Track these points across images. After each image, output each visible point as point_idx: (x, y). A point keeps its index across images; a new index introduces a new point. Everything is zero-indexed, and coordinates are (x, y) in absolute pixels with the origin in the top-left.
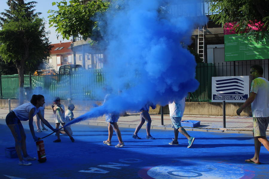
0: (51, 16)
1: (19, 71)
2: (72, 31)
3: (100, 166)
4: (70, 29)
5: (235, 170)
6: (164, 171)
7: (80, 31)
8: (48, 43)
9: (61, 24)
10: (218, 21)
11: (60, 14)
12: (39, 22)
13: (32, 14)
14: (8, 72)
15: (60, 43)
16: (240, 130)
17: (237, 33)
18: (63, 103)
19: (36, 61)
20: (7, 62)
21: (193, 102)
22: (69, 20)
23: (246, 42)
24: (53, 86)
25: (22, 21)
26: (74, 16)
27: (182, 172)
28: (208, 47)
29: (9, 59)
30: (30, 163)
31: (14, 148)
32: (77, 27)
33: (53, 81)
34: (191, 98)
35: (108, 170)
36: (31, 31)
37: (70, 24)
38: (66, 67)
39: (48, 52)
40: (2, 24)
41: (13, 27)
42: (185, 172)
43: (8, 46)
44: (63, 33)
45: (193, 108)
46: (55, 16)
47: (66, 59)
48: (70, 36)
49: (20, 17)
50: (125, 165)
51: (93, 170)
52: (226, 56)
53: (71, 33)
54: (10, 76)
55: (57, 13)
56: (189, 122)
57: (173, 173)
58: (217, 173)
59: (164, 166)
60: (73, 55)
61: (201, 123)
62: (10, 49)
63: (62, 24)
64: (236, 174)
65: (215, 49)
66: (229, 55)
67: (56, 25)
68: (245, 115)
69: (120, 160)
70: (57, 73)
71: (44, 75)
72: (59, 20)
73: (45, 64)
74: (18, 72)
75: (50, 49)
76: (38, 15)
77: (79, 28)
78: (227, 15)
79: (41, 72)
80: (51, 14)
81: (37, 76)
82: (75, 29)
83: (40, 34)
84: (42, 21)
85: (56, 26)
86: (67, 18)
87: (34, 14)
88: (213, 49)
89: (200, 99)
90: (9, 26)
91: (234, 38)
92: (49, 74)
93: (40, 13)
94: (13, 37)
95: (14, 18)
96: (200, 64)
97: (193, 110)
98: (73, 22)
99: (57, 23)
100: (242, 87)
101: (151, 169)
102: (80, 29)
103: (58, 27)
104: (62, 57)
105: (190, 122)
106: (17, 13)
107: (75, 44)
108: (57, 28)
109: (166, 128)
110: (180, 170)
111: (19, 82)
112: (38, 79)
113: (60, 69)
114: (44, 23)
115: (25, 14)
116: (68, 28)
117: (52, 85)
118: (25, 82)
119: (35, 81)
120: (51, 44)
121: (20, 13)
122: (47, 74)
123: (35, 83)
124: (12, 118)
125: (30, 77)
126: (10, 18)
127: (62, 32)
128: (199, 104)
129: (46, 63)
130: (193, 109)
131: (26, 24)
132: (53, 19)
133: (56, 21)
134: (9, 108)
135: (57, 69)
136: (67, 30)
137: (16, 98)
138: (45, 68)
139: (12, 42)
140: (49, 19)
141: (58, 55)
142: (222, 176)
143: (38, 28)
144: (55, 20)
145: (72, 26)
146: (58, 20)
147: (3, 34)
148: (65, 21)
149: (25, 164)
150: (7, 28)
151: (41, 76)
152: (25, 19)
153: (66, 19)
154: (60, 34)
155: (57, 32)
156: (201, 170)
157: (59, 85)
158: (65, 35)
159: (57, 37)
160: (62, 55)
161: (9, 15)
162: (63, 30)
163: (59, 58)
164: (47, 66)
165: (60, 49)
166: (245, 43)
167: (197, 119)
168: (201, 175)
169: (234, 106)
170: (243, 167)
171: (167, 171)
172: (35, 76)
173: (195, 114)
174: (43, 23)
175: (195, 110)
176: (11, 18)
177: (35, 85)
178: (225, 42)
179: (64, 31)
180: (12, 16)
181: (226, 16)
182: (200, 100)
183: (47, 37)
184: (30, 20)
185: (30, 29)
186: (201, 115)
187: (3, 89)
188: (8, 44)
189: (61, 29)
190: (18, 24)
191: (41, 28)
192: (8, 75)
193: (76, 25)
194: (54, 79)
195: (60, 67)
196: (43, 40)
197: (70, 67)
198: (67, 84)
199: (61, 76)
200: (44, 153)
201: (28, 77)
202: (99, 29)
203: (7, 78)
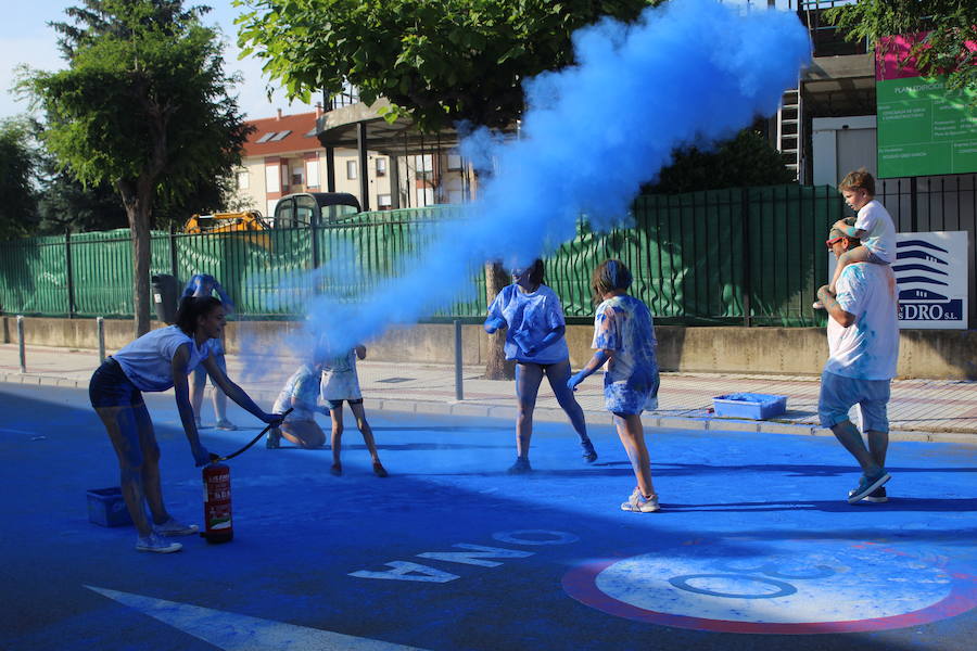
0: (244, 18)
1: (131, 219)
2: (320, 71)
3: (427, 555)
4: (313, 64)
5: (917, 573)
6: (658, 576)
7: (352, 71)
8: (236, 116)
9: (280, 45)
10: (855, 31)
11: (278, 10)
12: (203, 42)
13: (178, 11)
14: (93, 221)
15: (276, 115)
16: (934, 431)
17: (925, 72)
18: (292, 330)
19: (194, 182)
20: (90, 186)
21: (761, 328)
22: (311, 32)
23: (958, 106)
24: (255, 270)
25: (142, 38)
26: (330, 17)
28: (814, 128)
29: (97, 175)
30: (175, 546)
31: (117, 490)
32: (339, 56)
33: (255, 253)
34: (753, 313)
35: (454, 573)
36: (173, 72)
37: (312, 45)
38: (298, 203)
39: (236, 150)
40: (70, 48)
41: (111, 58)
42: (735, 578)
43: (94, 127)
44: (289, 81)
45: (761, 350)
46: (261, 17)
47: (300, 175)
48: (313, 91)
49: (134, 25)
50: (516, 554)
51: (400, 570)
52: (884, 157)
53: (318, 80)
54: (100, 234)
55: (267, 6)
56: (744, 400)
57: (689, 582)
58: (851, 583)
59: (658, 556)
60: (324, 160)
61: (787, 403)
62: (99, 139)
63: (286, 45)
64: (920, 587)
65: (842, 135)
66: (892, 157)
67: (264, 48)
68: (950, 377)
69: (497, 536)
70: (269, 226)
71: (222, 231)
72: (274, 32)
73: (226, 193)
74: (127, 219)
75: (242, 138)
76: (199, 16)
77: (345, 59)
78: (890, 8)
79: (214, 222)
80: (246, 10)
81: (196, 236)
82: (333, 64)
83: (207, 83)
84: (214, 37)
85: (262, 55)
86: (304, 23)
87: (183, 12)
88: (834, 133)
89: (787, 317)
90: (97, 54)
91: (912, 92)
92: (240, 228)
93: (206, 9)
94: (111, 95)
95: (115, 28)
96: (787, 190)
97: (761, 355)
98: (326, 39)
99: (266, 43)
100: (940, 272)
101: (609, 568)
102: (351, 64)
103: (271, 57)
104: (285, 167)
105: (749, 398)
106: (124, 7)
107: (333, 121)
108: (266, 60)
109: (663, 420)
110: (714, 572)
111: (134, 258)
112: (199, 244)
113: (279, 209)
114: (221, 44)
115: (151, 11)
116: (307, 60)
117: (249, 269)
118: (154, 255)
119: (188, 253)
120: (245, 119)
121: (135, 10)
122: (234, 229)
123: (191, 261)
124: (112, 383)
125: (173, 239)
126: (98, 29)
127: (285, 74)
128: (782, 333)
129: (227, 189)
130: (758, 354)
131: (155, 48)
132: (251, 30)
133: (262, 35)
134: (98, 351)
135: (268, 210)
136: (304, 69)
137: (122, 313)
138: (223, 208)
139: (106, 112)
140: (237, 28)
141: (269, 161)
142: (870, 594)
143: (201, 64)
144: (259, 32)
145: (320, 54)
146: (269, 32)
147: (76, 84)
148: (297, 37)
149: (157, 548)
150: (88, 64)
151: (211, 237)
152: (150, 29)
153: (301, 29)
154: (277, 83)
155: (269, 74)
156: (793, 574)
157: (276, 268)
158: (298, 87)
159: (269, 95)
160: (284, 162)
161: (96, 18)
162: (288, 67)
163: (274, 170)
164: (233, 199)
165: (278, 138)
166: (956, 110)
167: (774, 391)
168: (793, 590)
169: (912, 344)
170: (948, 564)
172: (190, 236)
173: (767, 370)
174: (215, 45)
175: (767, 358)
176: (103, 27)
177: (189, 268)
178: (879, 108)
179: (291, 73)
180: (107, 20)
181: (884, 11)
182: (785, 321)
183: (231, 94)
184: (169, 33)
185: (172, 67)
186: (789, 374)
187: (76, 285)
188: (92, 119)
189: (282, 66)
190: (127, 49)
191: (208, 62)
192: (95, 233)
193: (335, 47)
194: (257, 247)
195: (279, 204)
196: (216, 106)
197: (313, 204)
198: (303, 262)
199: (281, 234)
200: (225, 511)
201: (166, 237)
202: (419, 62)
203: (90, 242)
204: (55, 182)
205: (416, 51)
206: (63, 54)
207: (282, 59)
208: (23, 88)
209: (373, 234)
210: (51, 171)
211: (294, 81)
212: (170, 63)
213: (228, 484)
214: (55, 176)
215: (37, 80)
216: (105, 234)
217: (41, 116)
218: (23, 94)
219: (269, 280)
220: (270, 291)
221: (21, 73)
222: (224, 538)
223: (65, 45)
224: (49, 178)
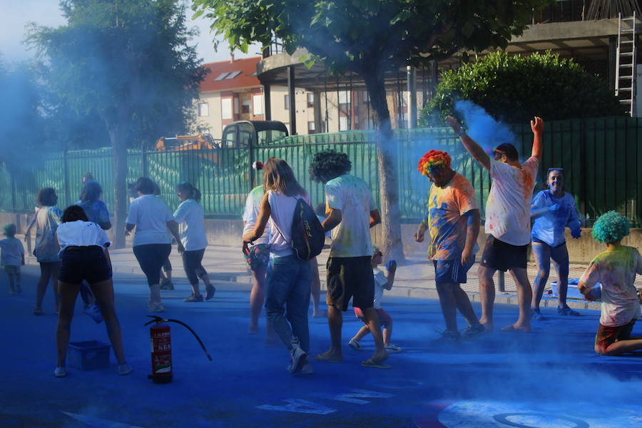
1: (112, 140)
2: (253, 29)
4: (248, 23)
6: (486, 413)
7: (277, 29)
8: (195, 60)
9: (224, 8)
12: (168, 4)
18: (233, 226)
20: (82, 114)
24: (206, 179)
27: (532, 416)
28: (638, 72)
29: (87, 106)
32: (268, 17)
33: (206, 167)
35: (332, 407)
36: (145, 27)
37: (248, 9)
38: (240, 129)
39: (195, 87)
40: (69, 9)
41: (99, 17)
43: (85, 70)
44: (230, 36)
47: (248, 106)
48: (250, 44)
50: (381, 395)
51: (293, 405)
53: (252, 35)
54: (90, 151)
57: (508, 418)
63: (227, 9)
67: (212, 11)
70: (218, 146)
71: (185, 149)
73: (188, 120)
74: (110, 140)
77: (272, 19)
79: (174, 143)
81: (161, 153)
82: (263, 23)
83: (172, 35)
85: (210, 16)
90: (88, 14)
92: (195, 147)
94: (98, 45)
98: (258, 4)
99: (214, 7)
102: (277, 24)
103: (217, 17)
104: (236, 100)
107: (269, 65)
108: (214, 19)
109: (512, 299)
110: (529, 411)
111: (115, 170)
112: (164, 160)
113: (225, 133)
114: (182, 6)
116: (244, 20)
117: (201, 179)
118: (130, 168)
119: (156, 167)
120: (202, 63)
122: (190, 148)
125: (145, 155)
127: (226, 32)
129: (189, 117)
131: (132, 9)
133: (210, 1)
136: (242, 27)
138: (185, 131)
141: (224, 95)
143: (168, 21)
145: (254, 16)
147: (72, 37)
150: (82, 21)
151: (173, 154)
154: (221, 37)
155: (215, 30)
157: (221, 179)
158: (237, 41)
159: (215, 47)
160: (235, 95)
162: (230, 25)
164: (193, 125)
165: (231, 77)
168: (586, 426)
171: (492, 414)
172: (157, 153)
174: (178, 7)
177: (156, 178)
179: (232, 30)
183: (190, 44)
185: (144, 24)
187: (71, 190)
188: (84, 64)
189: (225, 24)
190: (111, 10)
191: (173, 20)
192: (86, 150)
193: (265, 11)
194: (207, 162)
195: (226, 129)
196: (180, 53)
197: (252, 129)
198: (243, 174)
199: (226, 153)
200: (166, 359)
201: (139, 154)
202: (328, 22)
203: (82, 157)
204: (57, 111)
205: (325, 13)
206: (63, 13)
207: (224, 19)
208: (32, 40)
209: (295, 153)
210: (54, 103)
211: (234, 36)
212: (143, 21)
213: (169, 339)
214: (57, 107)
215: (42, 34)
216: (93, 152)
217: (47, 60)
218: (31, 45)
219: (216, 188)
220: (217, 196)
221: (29, 28)
222: (165, 379)
223: (65, 6)
224: (52, 108)
